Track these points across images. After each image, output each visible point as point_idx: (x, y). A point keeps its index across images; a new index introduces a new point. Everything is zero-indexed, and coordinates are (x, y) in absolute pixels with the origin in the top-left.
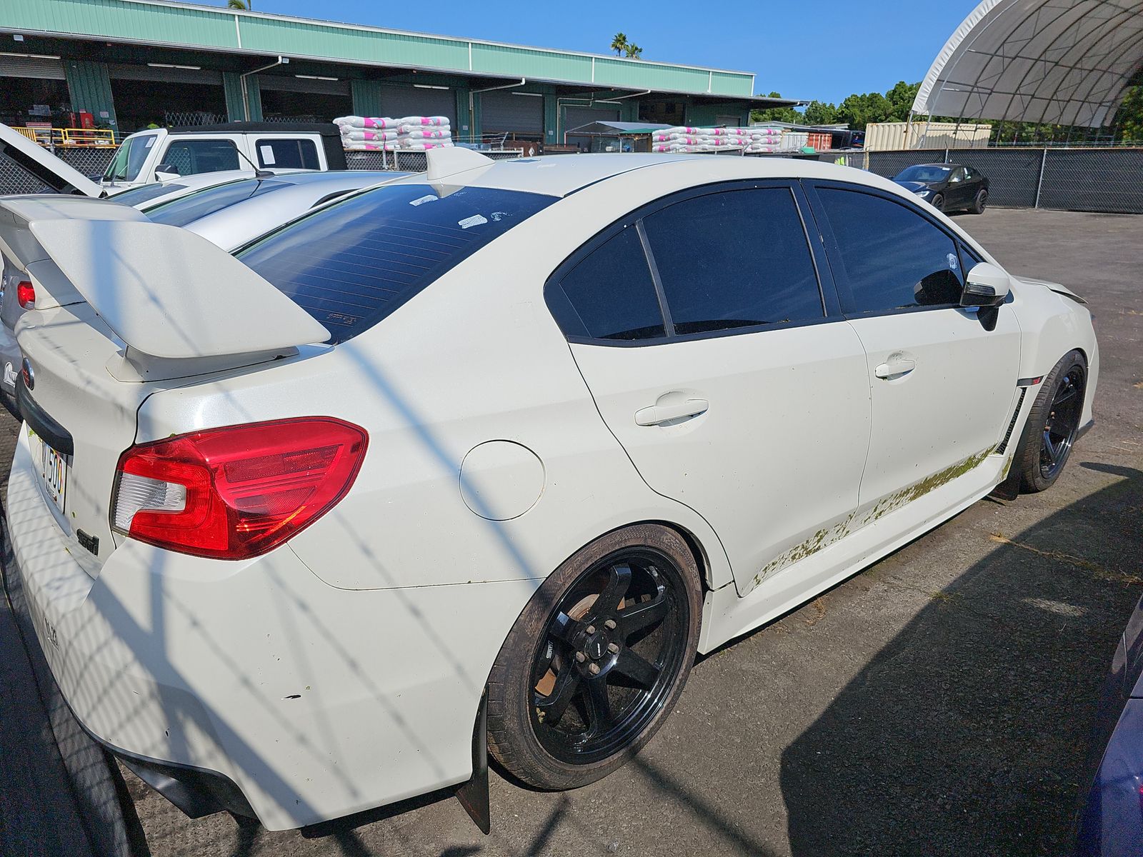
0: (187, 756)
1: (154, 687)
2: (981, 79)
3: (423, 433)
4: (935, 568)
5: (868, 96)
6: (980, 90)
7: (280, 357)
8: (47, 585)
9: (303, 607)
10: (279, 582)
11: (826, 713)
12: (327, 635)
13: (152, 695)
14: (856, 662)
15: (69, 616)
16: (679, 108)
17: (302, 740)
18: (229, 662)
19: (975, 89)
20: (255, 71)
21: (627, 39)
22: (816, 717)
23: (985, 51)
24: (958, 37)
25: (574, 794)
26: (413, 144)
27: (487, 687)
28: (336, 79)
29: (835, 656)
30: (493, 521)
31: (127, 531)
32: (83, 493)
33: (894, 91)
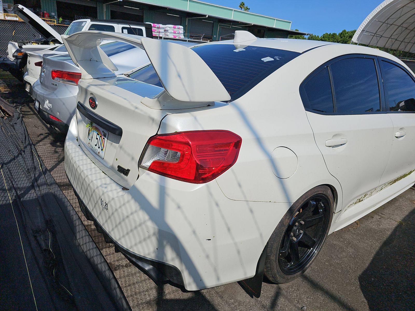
0: (163, 259)
1: (157, 230)
2: (378, 31)
3: (259, 141)
4: (396, 212)
5: (332, 34)
6: (377, 35)
7: (209, 105)
8: (101, 186)
9: (217, 205)
10: (211, 194)
11: (371, 264)
12: (223, 217)
13: (154, 234)
14: (378, 245)
15: (116, 199)
16: (262, 31)
17: (208, 257)
18: (190, 224)
19: (376, 35)
20: (110, 3)
21: (245, 4)
22: (367, 265)
23: (381, 21)
24: (372, 15)
25: (282, 286)
26: (169, 35)
27: (268, 243)
28: (139, 9)
29: (368, 242)
30: (280, 178)
31: (147, 168)
32: (125, 152)
33: (342, 33)
